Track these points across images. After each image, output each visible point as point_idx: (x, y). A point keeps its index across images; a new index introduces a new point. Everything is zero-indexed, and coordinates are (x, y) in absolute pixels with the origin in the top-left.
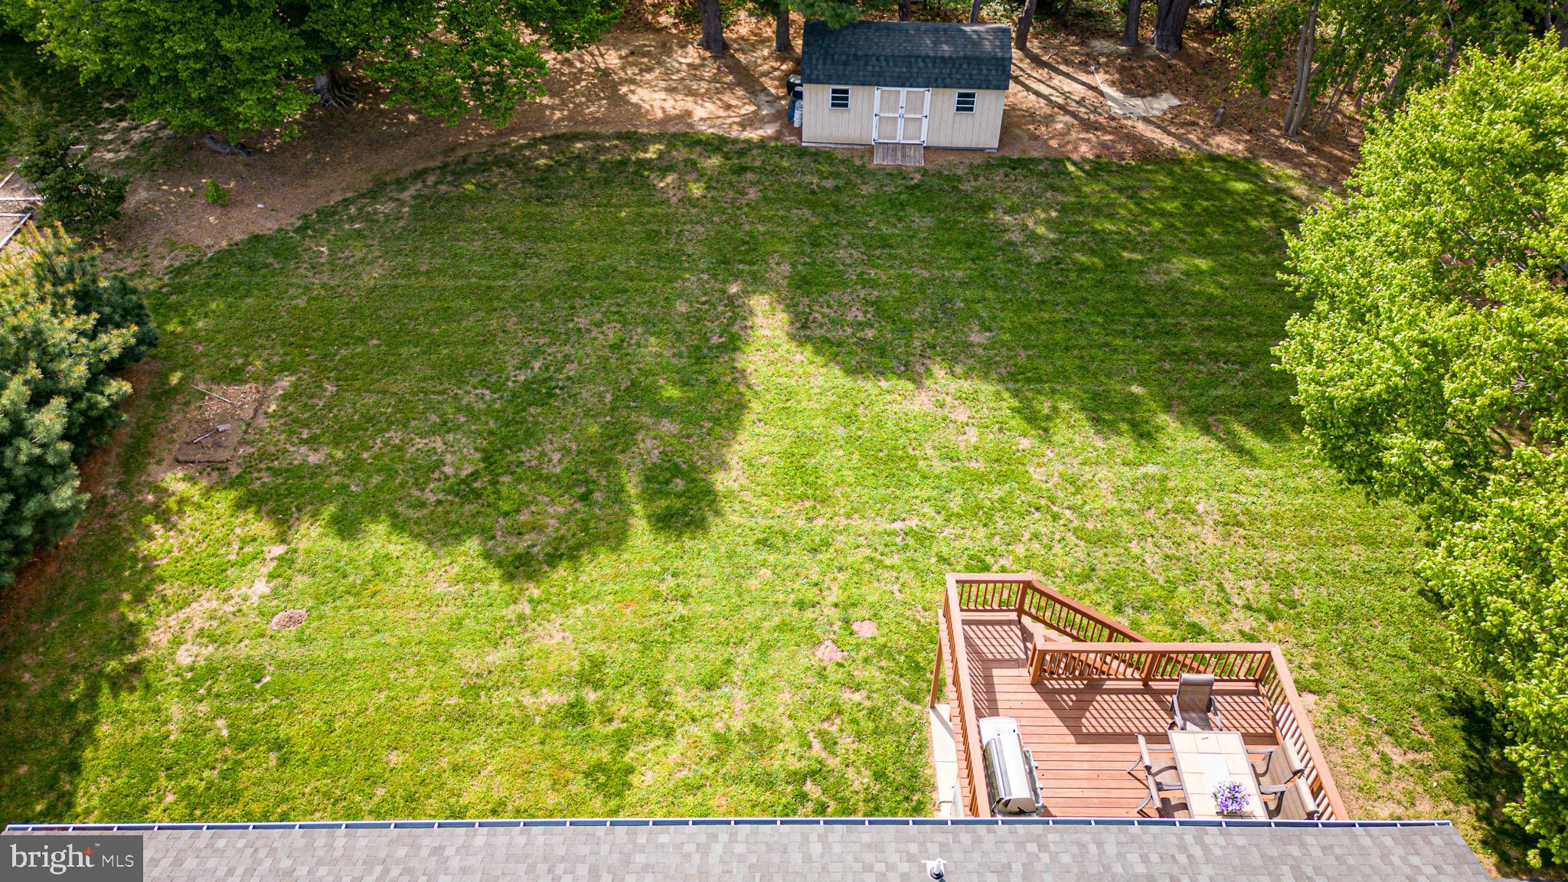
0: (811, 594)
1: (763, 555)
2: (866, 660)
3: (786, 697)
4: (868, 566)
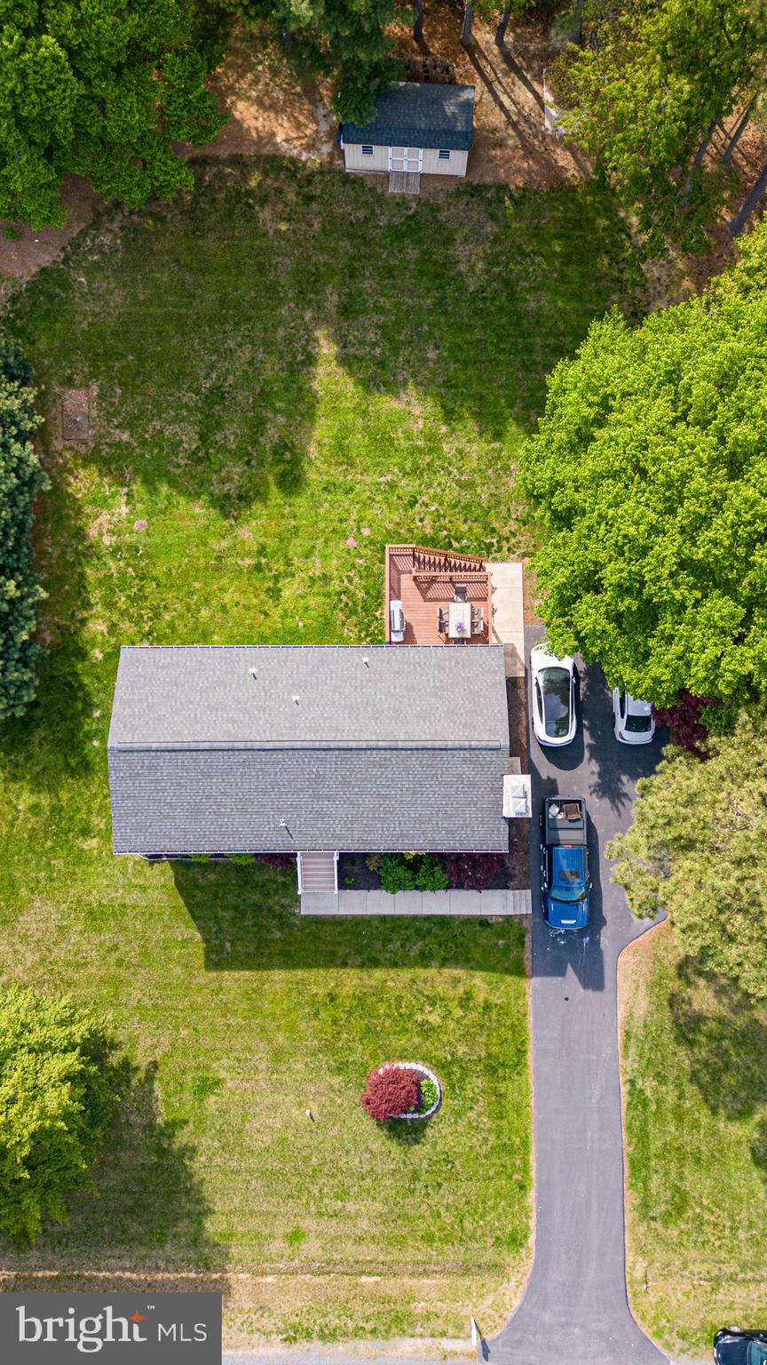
0: (344, 515)
1: (325, 495)
2: (365, 546)
3: (335, 562)
4: (368, 502)
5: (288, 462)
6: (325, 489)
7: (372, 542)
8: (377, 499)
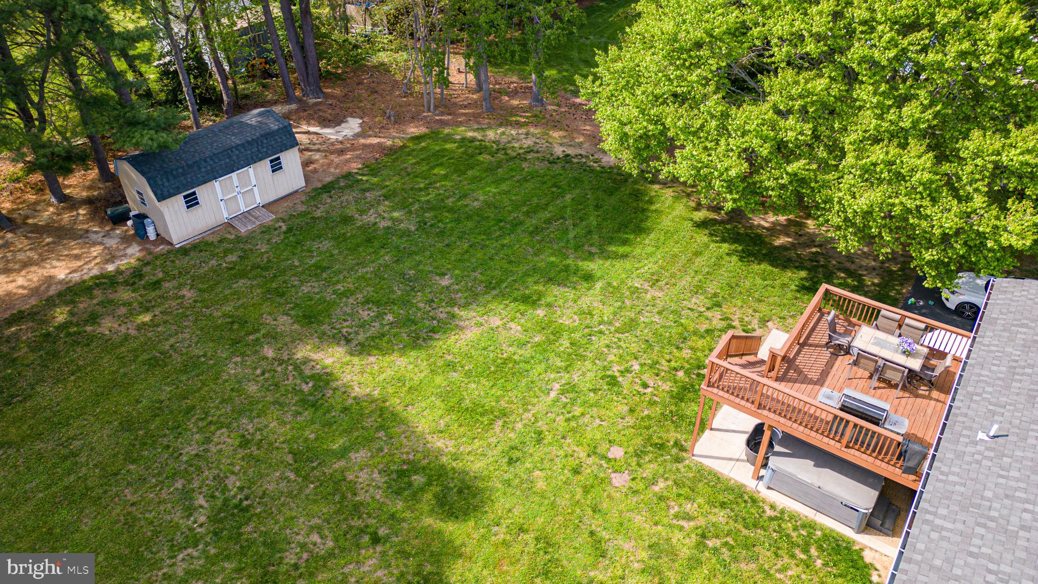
2: (639, 465)
3: (638, 519)
4: (573, 424)
5: (429, 484)
6: (511, 462)
7: (638, 454)
8: (577, 413)
